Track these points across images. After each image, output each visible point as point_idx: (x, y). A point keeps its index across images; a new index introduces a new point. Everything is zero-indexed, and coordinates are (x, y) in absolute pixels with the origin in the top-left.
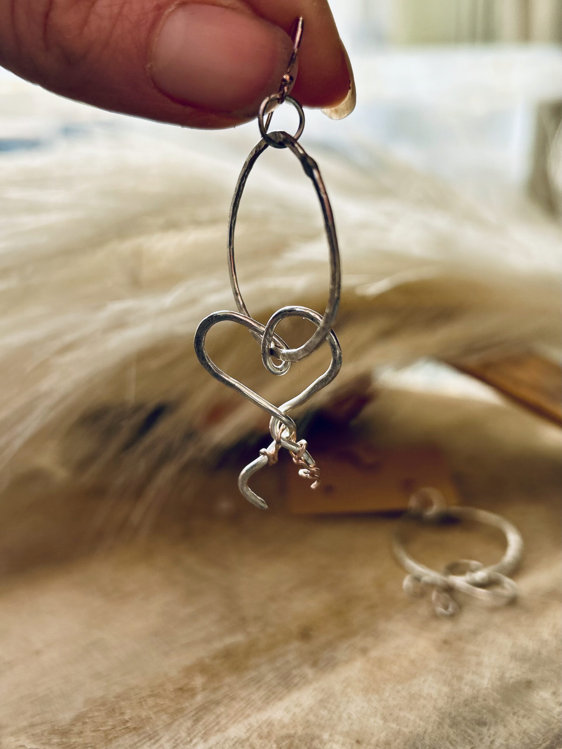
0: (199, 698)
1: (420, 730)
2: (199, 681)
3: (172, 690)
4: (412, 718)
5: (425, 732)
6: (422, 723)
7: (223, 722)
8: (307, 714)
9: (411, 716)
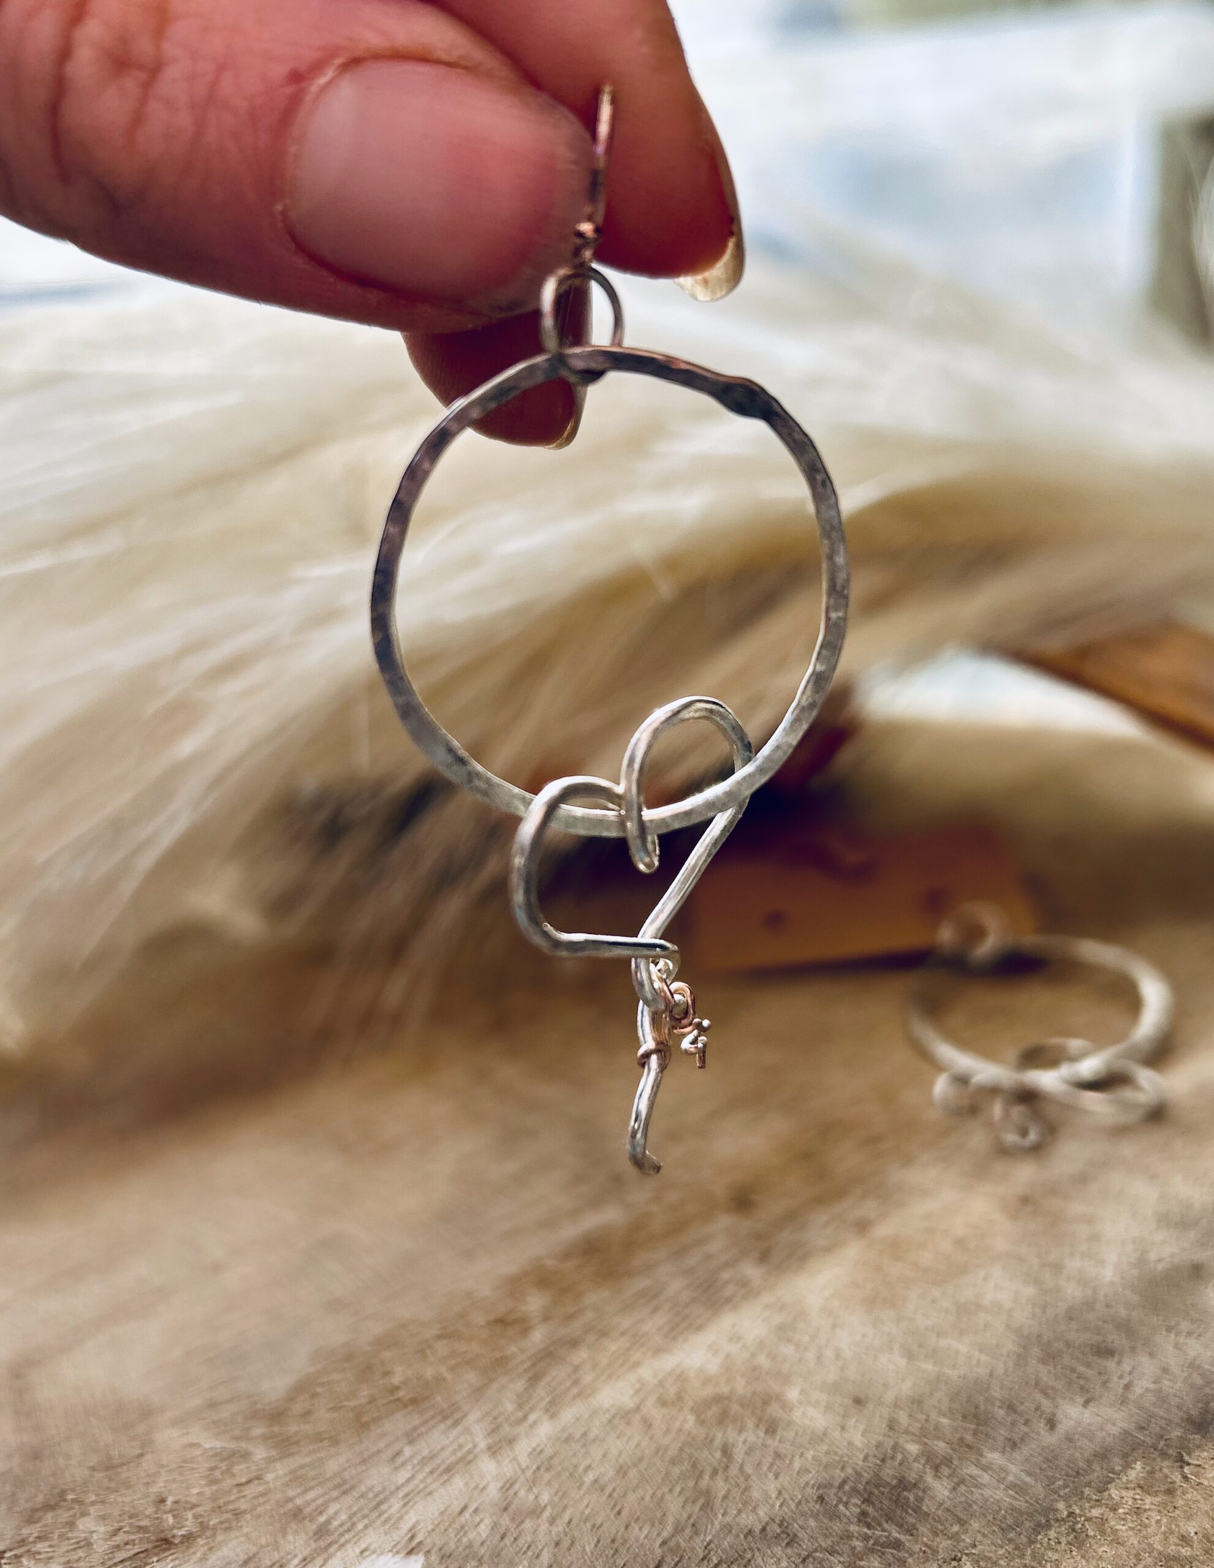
0: (538, 1336)
1: (983, 1371)
2: (535, 1303)
3: (482, 1323)
4: (963, 1349)
5: (991, 1375)
6: (983, 1358)
7: (588, 1378)
8: (753, 1355)
9: (962, 1347)
